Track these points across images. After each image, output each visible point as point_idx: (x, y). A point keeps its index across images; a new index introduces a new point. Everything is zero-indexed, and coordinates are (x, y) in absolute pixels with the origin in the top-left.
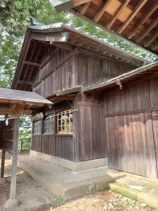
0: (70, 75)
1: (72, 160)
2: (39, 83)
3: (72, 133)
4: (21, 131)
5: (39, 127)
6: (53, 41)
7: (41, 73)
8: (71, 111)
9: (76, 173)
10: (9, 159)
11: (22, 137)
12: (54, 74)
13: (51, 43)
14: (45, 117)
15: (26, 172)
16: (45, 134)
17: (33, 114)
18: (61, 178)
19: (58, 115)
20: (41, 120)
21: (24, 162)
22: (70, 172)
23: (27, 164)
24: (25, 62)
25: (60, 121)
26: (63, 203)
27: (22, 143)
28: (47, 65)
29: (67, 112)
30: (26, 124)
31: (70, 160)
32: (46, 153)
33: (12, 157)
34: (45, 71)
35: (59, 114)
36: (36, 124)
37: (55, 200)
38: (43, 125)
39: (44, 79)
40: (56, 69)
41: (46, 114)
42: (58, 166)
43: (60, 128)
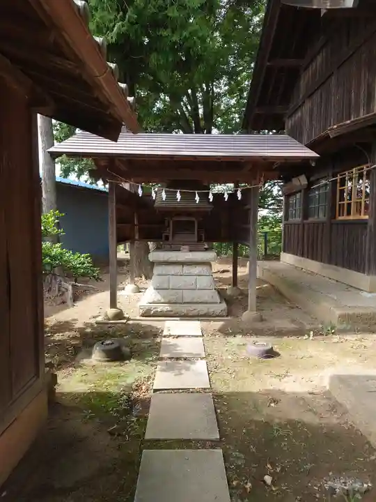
0: (370, 80)
1: (364, 272)
2: (300, 106)
3: (367, 217)
4: (264, 218)
5: (297, 207)
6: (328, 8)
7: (304, 83)
8: (368, 167)
9: (369, 295)
10: (244, 266)
11: (266, 229)
12: (333, 80)
13: (323, 12)
14: (310, 184)
15: (273, 286)
16: (311, 220)
17: (287, 180)
18: (335, 298)
19: (339, 177)
20: (303, 191)
21: (269, 270)
22: (358, 293)
23: (274, 273)
24: (268, 64)
25: (342, 192)
26: (333, 331)
27: (267, 242)
28: (319, 59)
29: (359, 170)
30: (273, 201)
31: (358, 270)
32: (312, 259)
33: (248, 264)
34: (314, 75)
35: (341, 175)
36: (292, 200)
37: (320, 326)
38: (307, 201)
39: (310, 96)
40: (338, 68)
41: (312, 179)
42: (335, 282)
43: (341, 206)
